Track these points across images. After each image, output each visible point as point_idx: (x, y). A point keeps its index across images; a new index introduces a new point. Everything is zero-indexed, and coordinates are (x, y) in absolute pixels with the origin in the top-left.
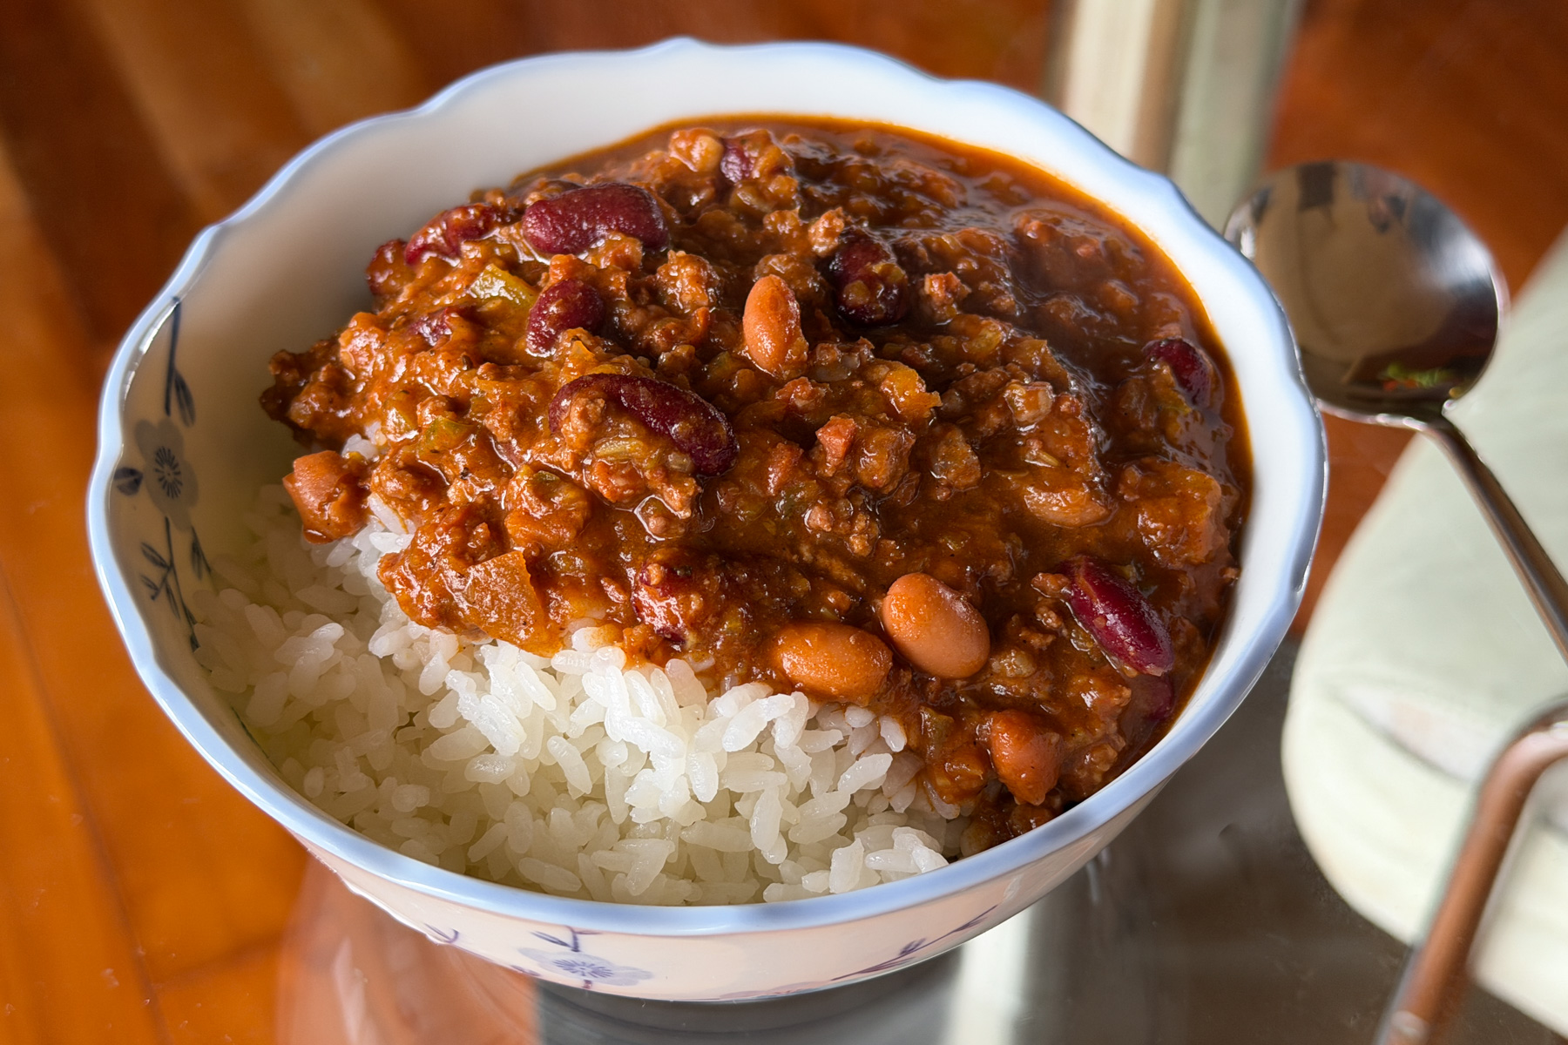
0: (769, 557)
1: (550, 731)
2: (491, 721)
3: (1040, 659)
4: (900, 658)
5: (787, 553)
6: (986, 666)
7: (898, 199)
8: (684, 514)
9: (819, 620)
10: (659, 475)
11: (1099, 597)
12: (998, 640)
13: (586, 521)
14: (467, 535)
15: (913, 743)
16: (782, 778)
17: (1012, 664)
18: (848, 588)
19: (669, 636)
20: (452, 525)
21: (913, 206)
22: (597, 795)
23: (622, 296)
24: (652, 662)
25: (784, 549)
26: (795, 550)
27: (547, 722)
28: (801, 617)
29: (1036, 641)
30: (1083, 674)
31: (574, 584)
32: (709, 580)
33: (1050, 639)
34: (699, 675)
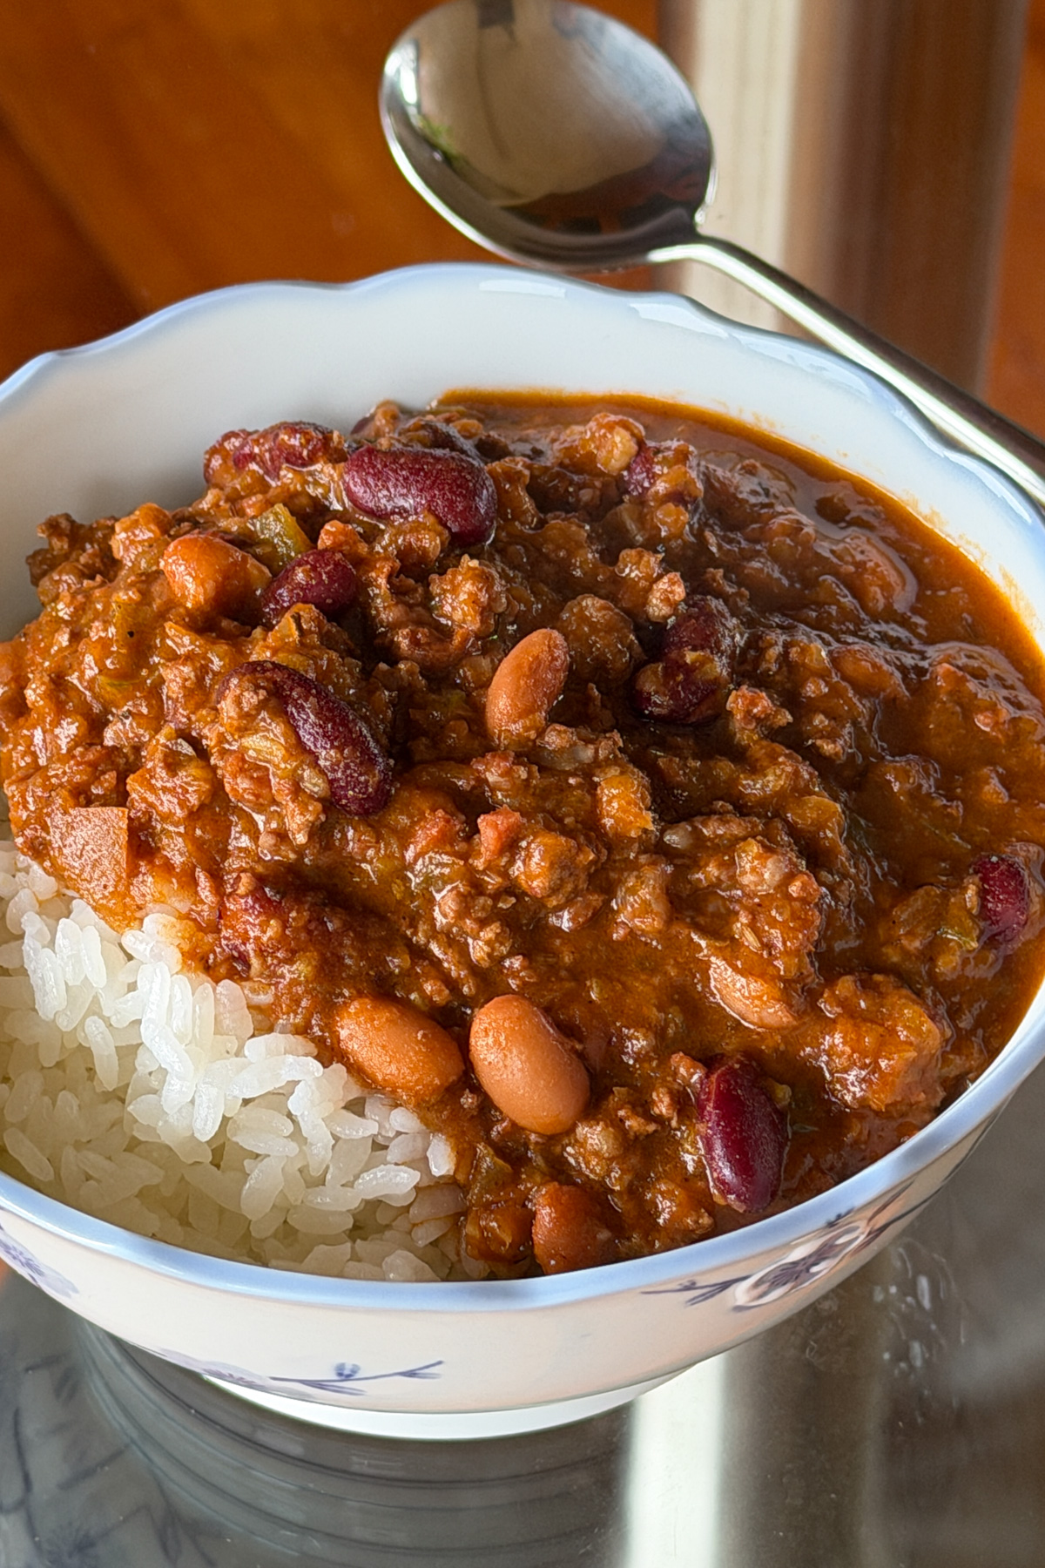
0: (382, 918)
1: (95, 1009)
2: (42, 978)
3: (629, 1144)
4: (467, 1077)
5: (405, 923)
6: (571, 1130)
7: (810, 583)
8: (301, 838)
9: (404, 1005)
10: (286, 785)
11: (715, 1102)
12: (593, 1105)
13: (202, 806)
14: (96, 778)
15: (461, 1178)
16: (292, 1149)
17: (595, 1137)
18: (452, 985)
19: (236, 954)
20: (85, 763)
21: (822, 596)
22: (119, 1096)
23: (379, 587)
24: (209, 976)
25: (404, 918)
26: (413, 925)
27: (96, 1000)
28: (384, 991)
29: (633, 1124)
30: (673, 1181)
31: (168, 867)
32: (298, 913)
33: (652, 1128)
34: (251, 1007)
